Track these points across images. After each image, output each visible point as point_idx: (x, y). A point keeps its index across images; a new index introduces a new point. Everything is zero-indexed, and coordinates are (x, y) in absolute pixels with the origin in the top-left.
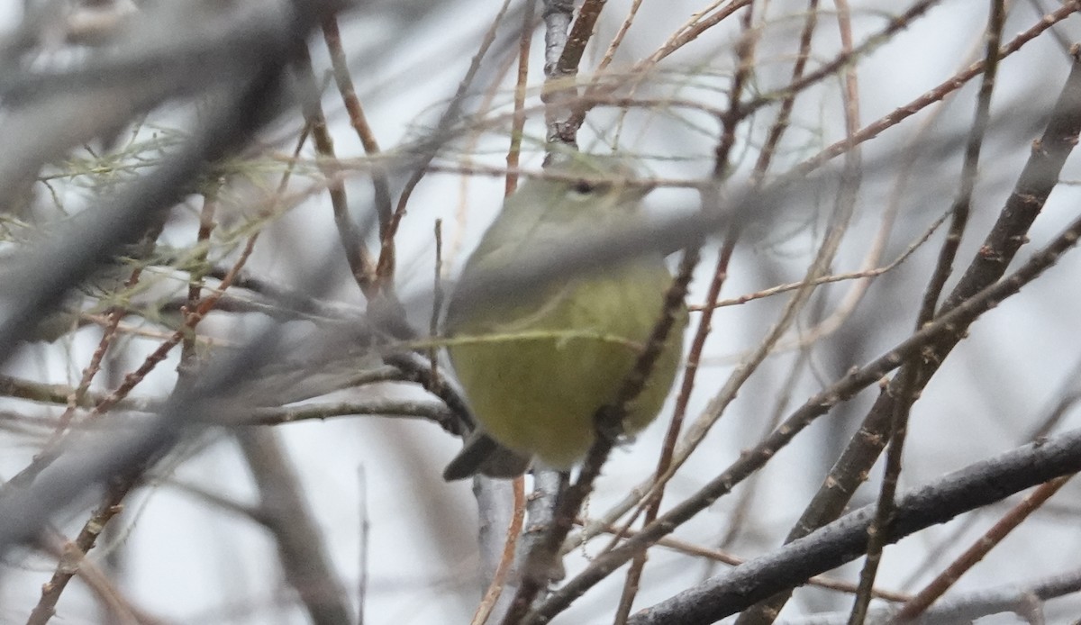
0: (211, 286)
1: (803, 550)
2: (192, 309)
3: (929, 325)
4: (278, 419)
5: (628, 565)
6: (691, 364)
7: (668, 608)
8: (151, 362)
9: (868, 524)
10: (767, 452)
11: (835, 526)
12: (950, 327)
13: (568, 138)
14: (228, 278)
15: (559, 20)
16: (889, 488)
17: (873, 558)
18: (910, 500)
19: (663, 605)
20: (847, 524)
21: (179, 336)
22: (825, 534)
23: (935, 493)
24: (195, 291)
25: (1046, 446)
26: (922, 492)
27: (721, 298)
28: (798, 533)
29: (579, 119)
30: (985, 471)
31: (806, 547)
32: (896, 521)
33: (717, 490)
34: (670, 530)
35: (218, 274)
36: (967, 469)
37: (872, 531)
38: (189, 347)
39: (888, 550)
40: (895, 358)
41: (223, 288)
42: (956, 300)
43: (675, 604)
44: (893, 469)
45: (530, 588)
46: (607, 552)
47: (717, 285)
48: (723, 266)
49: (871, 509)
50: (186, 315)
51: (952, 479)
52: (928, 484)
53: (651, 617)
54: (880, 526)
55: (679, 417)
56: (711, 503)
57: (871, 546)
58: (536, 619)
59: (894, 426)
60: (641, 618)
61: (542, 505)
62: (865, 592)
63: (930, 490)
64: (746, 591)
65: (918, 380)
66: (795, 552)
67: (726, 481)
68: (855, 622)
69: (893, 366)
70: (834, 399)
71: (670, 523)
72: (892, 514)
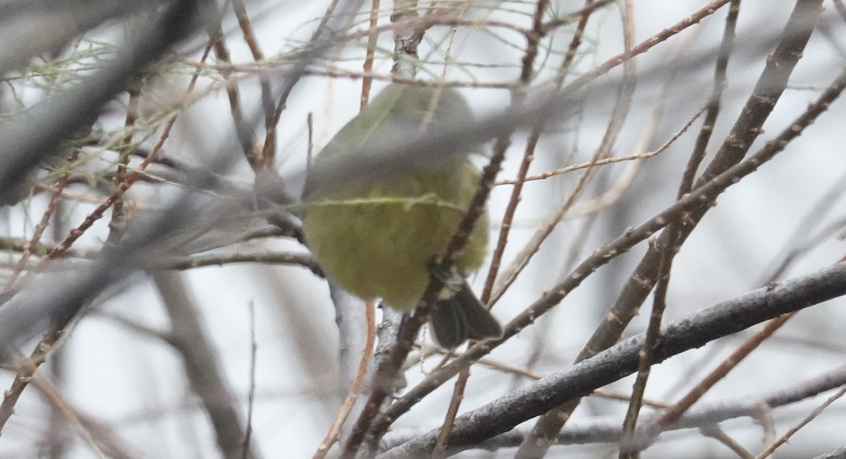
0: (135, 164)
2: (120, 180)
3: (687, 196)
4: (186, 266)
5: (455, 379)
6: (506, 225)
7: (485, 412)
8: (90, 221)
9: (640, 348)
10: (562, 292)
11: (613, 349)
12: (703, 198)
13: (411, 51)
14: (149, 156)
16: (655, 321)
17: (643, 375)
18: (672, 330)
19: (482, 409)
20: (623, 348)
21: (112, 202)
23: (692, 325)
25: (777, 290)
26: (681, 325)
27: (529, 175)
28: (585, 355)
29: (419, 36)
30: (730, 308)
31: (592, 366)
32: (661, 347)
33: (523, 321)
35: (142, 154)
37: (642, 354)
38: (118, 209)
39: (655, 368)
40: (661, 221)
41: (145, 164)
42: (707, 177)
43: (491, 409)
44: (659, 306)
45: (378, 397)
46: (439, 368)
47: (526, 165)
48: (530, 149)
49: (642, 337)
50: (117, 184)
51: (705, 315)
52: (686, 318)
53: (472, 419)
54: (649, 351)
55: (496, 266)
56: (519, 331)
57: (641, 366)
58: (383, 419)
59: (659, 274)
60: (466, 419)
61: (389, 333)
62: (637, 400)
63: (687, 322)
64: (546, 399)
65: (679, 237)
66: (583, 370)
67: (531, 314)
68: (629, 423)
69: (659, 227)
70: (613, 252)
71: (487, 347)
72: (658, 340)
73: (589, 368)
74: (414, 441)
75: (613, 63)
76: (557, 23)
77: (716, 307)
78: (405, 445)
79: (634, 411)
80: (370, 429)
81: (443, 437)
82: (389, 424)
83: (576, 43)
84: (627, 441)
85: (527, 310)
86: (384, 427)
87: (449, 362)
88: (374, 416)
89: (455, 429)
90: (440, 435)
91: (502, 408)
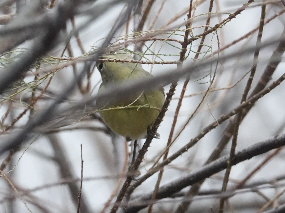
0: (38, 93)
1: (209, 168)
2: (33, 99)
3: (244, 102)
5: (159, 172)
7: (170, 185)
8: (21, 115)
9: (227, 160)
10: (198, 139)
11: (218, 161)
12: (250, 103)
13: (140, 49)
14: (43, 91)
15: (137, 16)
16: (233, 150)
17: (229, 170)
18: (239, 153)
20: (221, 160)
21: (29, 108)
22: (215, 163)
23: (246, 151)
24: (33, 94)
25: (278, 138)
26: (243, 151)
27: (184, 95)
28: (208, 162)
29: (143, 44)
32: (235, 159)
33: (184, 150)
34: (170, 162)
35: (40, 89)
36: (255, 144)
37: (228, 162)
38: (32, 111)
39: (233, 167)
40: (234, 112)
41: (42, 93)
42: (252, 95)
43: (172, 184)
44: (234, 144)
45: (130, 179)
46: (152, 168)
47: (183, 92)
48: (185, 86)
49: (228, 156)
50: (31, 102)
51: (251, 147)
52: (244, 148)
53: (165, 188)
54: (231, 161)
55: (173, 130)
56: (181, 154)
57: (228, 166)
58: (132, 187)
59: (234, 132)
62: (226, 179)
67: (186, 148)
68: (224, 188)
69: (234, 114)
70: (216, 124)
72: (234, 157)
74: (144, 195)
76: (194, 39)
79: (226, 184)
80: (126, 192)
87: (156, 165)
88: (128, 187)
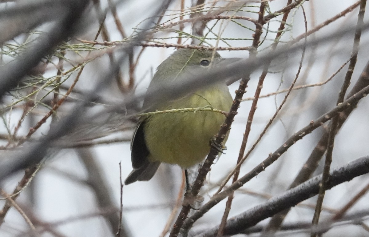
0: (62, 94)
2: (55, 103)
3: (341, 104)
4: (90, 145)
5: (226, 199)
6: (249, 121)
7: (242, 216)
8: (40, 124)
9: (320, 182)
10: (279, 154)
11: (306, 183)
12: (349, 104)
13: (200, 33)
14: (69, 90)
16: (327, 168)
17: (321, 196)
18: (335, 173)
19: (241, 215)
20: (311, 182)
21: (51, 113)
22: (303, 186)
23: (345, 170)
24: (56, 95)
26: (340, 170)
27: (261, 95)
28: (293, 186)
29: (204, 26)
30: (365, 160)
31: (296, 191)
32: (330, 181)
33: (260, 169)
34: (242, 185)
35: (66, 89)
37: (321, 185)
38: (54, 118)
39: (327, 192)
40: (327, 117)
41: (68, 94)
42: (352, 93)
43: (245, 215)
44: (329, 160)
45: (186, 208)
46: (217, 194)
47: (259, 90)
48: (261, 82)
49: (320, 177)
50: (53, 105)
51: (352, 164)
52: (342, 166)
53: (236, 220)
54: (324, 183)
55: (245, 142)
56: (257, 175)
57: (320, 191)
58: (189, 220)
59: (328, 144)
60: (232, 220)
61: (192, 177)
62: (318, 208)
63: (343, 169)
64: (273, 209)
65: (338, 125)
66: (291, 194)
67: (263, 166)
68: (315, 220)
69: (327, 120)
70: (304, 133)
71: (241, 183)
72: (329, 178)
73: (294, 193)
74: (207, 231)
75: (302, 37)
76: (272, 16)
77: (357, 161)
78: (202, 234)
79: (317, 214)
80: (183, 226)
81: (221, 229)
82: (192, 223)
83: (282, 27)
84: (315, 229)
85: (261, 164)
86: (190, 225)
87: (222, 191)
88: (185, 219)
89: (227, 225)
90: (219, 229)
91: (251, 214)
